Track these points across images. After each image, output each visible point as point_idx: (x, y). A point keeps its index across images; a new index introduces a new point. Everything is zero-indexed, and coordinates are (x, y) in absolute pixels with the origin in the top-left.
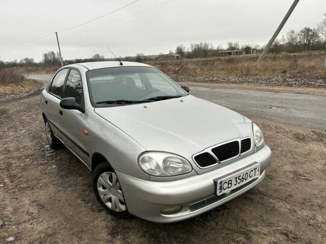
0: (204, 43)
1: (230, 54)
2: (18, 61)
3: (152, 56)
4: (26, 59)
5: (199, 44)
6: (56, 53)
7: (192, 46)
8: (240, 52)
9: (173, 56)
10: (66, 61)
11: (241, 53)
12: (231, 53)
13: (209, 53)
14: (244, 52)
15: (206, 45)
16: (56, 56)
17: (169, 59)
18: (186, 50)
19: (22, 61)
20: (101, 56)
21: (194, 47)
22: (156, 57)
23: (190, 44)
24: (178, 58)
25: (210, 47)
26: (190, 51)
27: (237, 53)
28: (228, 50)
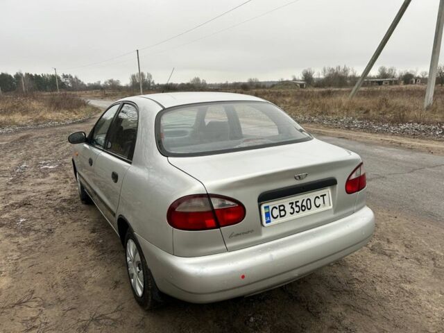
0: (342, 67)
1: (380, 83)
2: (102, 83)
3: (268, 82)
4: (111, 81)
5: (335, 68)
6: (146, 75)
7: (325, 71)
8: (395, 81)
9: (296, 84)
10: (158, 84)
11: (396, 83)
12: (382, 82)
13: (348, 81)
14: (402, 82)
15: (345, 71)
16: (146, 78)
17: (290, 87)
18: (315, 76)
19: (106, 83)
20: (201, 80)
21: (327, 73)
22: (272, 84)
23: (322, 68)
24: (302, 86)
25: (350, 74)
26: (322, 76)
27: (391, 83)
28: (378, 77)
